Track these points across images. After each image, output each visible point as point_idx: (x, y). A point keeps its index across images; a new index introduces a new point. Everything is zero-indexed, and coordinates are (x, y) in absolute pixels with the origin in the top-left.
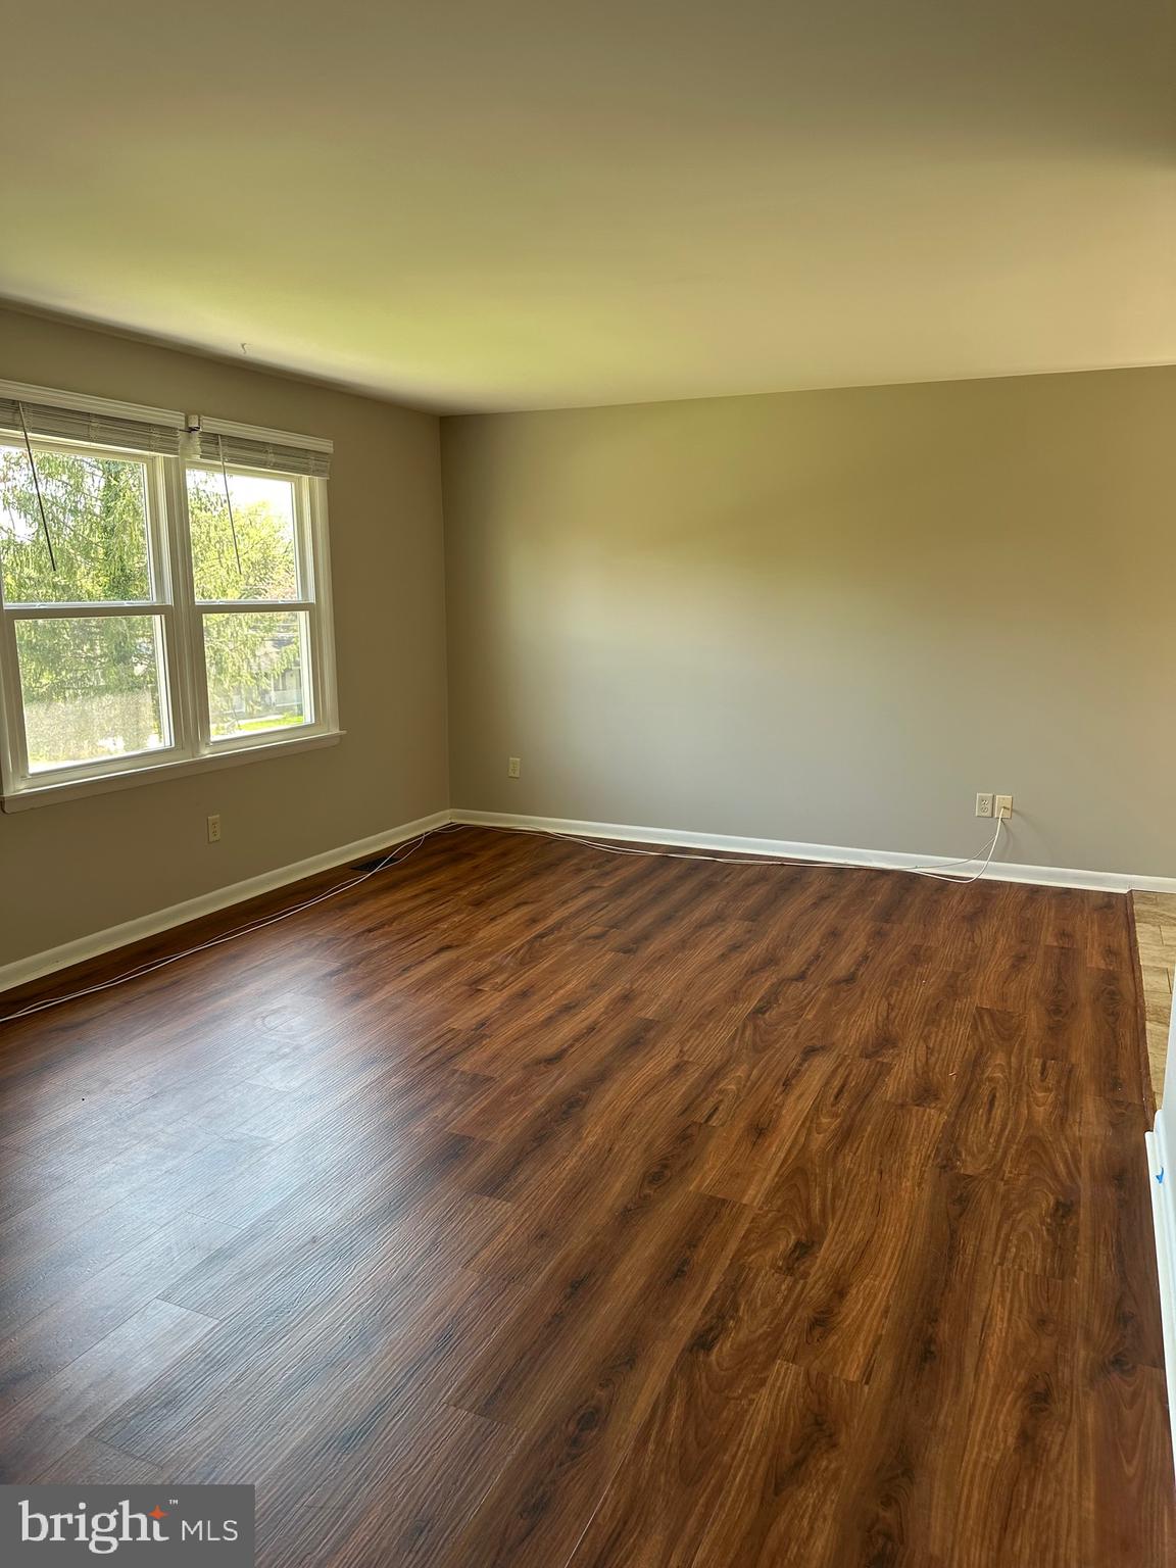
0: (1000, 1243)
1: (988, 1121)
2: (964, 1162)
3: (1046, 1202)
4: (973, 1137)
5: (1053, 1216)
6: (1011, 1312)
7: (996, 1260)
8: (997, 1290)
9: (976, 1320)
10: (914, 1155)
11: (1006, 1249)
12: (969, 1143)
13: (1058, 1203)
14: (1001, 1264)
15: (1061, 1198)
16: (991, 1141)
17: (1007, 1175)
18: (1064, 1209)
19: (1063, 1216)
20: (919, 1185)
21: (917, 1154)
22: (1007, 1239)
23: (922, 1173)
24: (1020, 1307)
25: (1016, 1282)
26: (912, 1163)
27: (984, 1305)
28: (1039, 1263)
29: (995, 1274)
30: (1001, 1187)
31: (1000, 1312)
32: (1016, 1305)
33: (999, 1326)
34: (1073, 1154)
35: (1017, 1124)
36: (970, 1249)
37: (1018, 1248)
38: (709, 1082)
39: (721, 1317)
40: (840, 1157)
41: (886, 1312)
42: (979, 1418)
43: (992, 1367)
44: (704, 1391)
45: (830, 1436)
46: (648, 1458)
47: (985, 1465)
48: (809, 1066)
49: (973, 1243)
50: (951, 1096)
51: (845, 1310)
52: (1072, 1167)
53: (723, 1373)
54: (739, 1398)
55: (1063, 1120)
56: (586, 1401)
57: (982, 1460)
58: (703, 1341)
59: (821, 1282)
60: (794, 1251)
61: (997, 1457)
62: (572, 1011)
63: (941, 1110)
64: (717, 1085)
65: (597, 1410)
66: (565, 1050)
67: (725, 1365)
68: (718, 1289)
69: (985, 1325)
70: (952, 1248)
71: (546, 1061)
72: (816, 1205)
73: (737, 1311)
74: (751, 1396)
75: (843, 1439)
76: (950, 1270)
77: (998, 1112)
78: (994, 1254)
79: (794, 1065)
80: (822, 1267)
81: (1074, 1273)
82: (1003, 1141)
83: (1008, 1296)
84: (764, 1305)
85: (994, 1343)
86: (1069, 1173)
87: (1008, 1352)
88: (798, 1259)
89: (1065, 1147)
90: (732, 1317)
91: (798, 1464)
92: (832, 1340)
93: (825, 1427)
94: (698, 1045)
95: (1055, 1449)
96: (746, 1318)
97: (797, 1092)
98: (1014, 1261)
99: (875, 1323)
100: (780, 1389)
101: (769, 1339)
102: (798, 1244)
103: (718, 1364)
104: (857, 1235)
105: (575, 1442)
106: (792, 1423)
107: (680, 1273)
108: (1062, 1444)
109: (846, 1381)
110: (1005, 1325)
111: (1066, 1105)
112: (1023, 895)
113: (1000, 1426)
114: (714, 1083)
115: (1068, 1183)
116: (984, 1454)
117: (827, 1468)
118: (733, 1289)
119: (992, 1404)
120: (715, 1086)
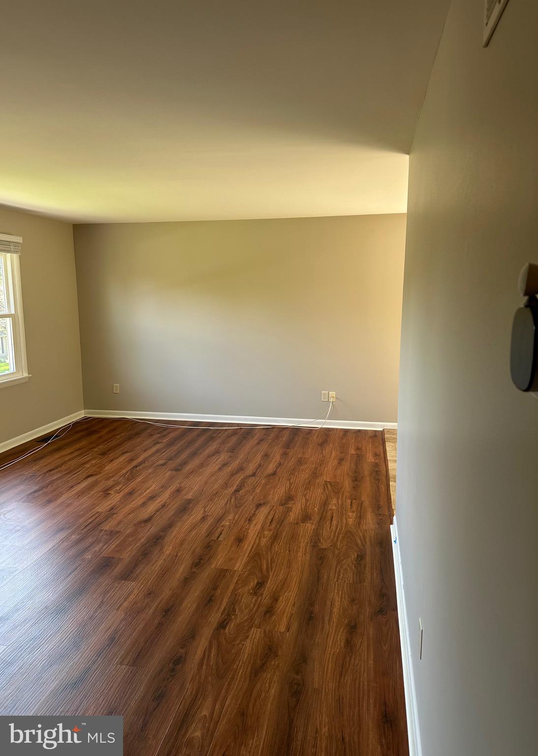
0: (337, 573)
1: (331, 526)
2: (322, 543)
3: (354, 556)
4: (325, 533)
5: (356, 561)
6: (341, 598)
7: (335, 580)
8: (336, 591)
9: (329, 603)
10: (302, 543)
11: (339, 575)
12: (323, 536)
13: (358, 555)
14: (337, 581)
15: (359, 553)
16: (332, 534)
17: (338, 547)
18: (361, 557)
19: (360, 560)
20: (305, 554)
21: (304, 542)
22: (339, 572)
23: (306, 549)
24: (345, 596)
25: (343, 587)
26: (301, 546)
27: (331, 597)
28: (351, 579)
29: (335, 585)
30: (337, 552)
31: (337, 599)
32: (343, 595)
33: (337, 603)
34: (363, 536)
35: (342, 526)
36: (325, 577)
37: (343, 574)
38: (218, 522)
39: (229, 615)
40: (273, 547)
41: (294, 604)
42: (330, 639)
43: (335, 619)
44: (224, 644)
45: (275, 652)
46: (203, 672)
47: (333, 654)
48: (259, 512)
49: (326, 574)
50: (316, 518)
51: (278, 606)
52: (363, 542)
53: (231, 636)
54: (238, 644)
55: (359, 523)
56: (176, 655)
57: (332, 652)
58: (222, 625)
59: (268, 597)
60: (257, 586)
61: (338, 651)
62: (154, 499)
63: (312, 523)
64: (221, 523)
65: (181, 657)
66: (152, 516)
67: (232, 633)
68: (227, 605)
69: (332, 604)
70: (318, 577)
71: (144, 521)
72: (265, 566)
73: (235, 612)
74: (243, 643)
75: (280, 653)
76: (318, 585)
77: (334, 522)
78: (334, 578)
79: (252, 512)
80: (268, 590)
81: (364, 582)
82: (337, 533)
83: (340, 593)
84: (246, 608)
85: (335, 610)
86: (362, 544)
87: (341, 613)
88: (258, 589)
89: (360, 534)
90: (233, 615)
91: (263, 665)
92: (274, 617)
93: (273, 649)
94: (211, 508)
95: (359, 644)
96: (239, 614)
97: (254, 523)
98: (342, 579)
99: (290, 609)
100: (254, 638)
101: (249, 621)
102: (258, 583)
103: (229, 632)
104: (281, 577)
105: (173, 670)
106: (260, 650)
107: (210, 601)
108: (361, 643)
109: (280, 632)
110: (339, 603)
111: (360, 517)
112: (342, 434)
113: (338, 640)
114: (219, 523)
115: (362, 547)
116: (333, 650)
117: (274, 664)
118: (233, 604)
119: (335, 632)
120: (220, 524)
